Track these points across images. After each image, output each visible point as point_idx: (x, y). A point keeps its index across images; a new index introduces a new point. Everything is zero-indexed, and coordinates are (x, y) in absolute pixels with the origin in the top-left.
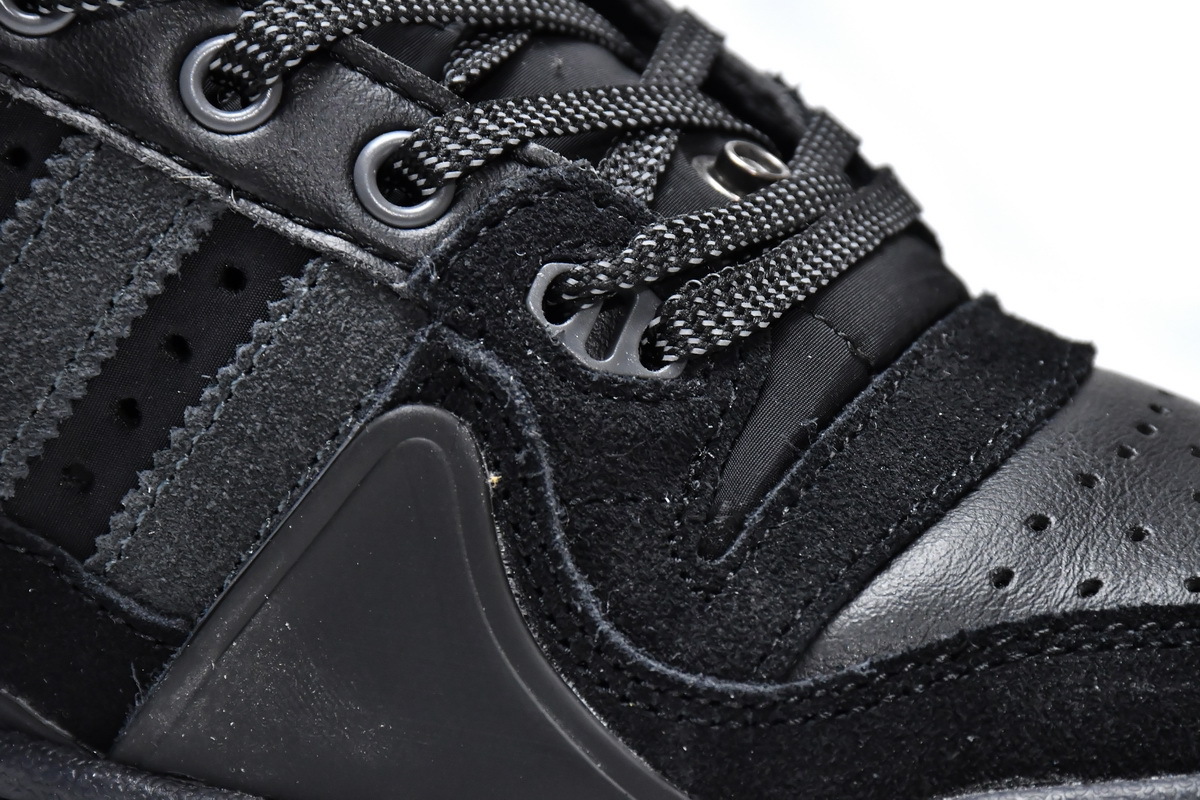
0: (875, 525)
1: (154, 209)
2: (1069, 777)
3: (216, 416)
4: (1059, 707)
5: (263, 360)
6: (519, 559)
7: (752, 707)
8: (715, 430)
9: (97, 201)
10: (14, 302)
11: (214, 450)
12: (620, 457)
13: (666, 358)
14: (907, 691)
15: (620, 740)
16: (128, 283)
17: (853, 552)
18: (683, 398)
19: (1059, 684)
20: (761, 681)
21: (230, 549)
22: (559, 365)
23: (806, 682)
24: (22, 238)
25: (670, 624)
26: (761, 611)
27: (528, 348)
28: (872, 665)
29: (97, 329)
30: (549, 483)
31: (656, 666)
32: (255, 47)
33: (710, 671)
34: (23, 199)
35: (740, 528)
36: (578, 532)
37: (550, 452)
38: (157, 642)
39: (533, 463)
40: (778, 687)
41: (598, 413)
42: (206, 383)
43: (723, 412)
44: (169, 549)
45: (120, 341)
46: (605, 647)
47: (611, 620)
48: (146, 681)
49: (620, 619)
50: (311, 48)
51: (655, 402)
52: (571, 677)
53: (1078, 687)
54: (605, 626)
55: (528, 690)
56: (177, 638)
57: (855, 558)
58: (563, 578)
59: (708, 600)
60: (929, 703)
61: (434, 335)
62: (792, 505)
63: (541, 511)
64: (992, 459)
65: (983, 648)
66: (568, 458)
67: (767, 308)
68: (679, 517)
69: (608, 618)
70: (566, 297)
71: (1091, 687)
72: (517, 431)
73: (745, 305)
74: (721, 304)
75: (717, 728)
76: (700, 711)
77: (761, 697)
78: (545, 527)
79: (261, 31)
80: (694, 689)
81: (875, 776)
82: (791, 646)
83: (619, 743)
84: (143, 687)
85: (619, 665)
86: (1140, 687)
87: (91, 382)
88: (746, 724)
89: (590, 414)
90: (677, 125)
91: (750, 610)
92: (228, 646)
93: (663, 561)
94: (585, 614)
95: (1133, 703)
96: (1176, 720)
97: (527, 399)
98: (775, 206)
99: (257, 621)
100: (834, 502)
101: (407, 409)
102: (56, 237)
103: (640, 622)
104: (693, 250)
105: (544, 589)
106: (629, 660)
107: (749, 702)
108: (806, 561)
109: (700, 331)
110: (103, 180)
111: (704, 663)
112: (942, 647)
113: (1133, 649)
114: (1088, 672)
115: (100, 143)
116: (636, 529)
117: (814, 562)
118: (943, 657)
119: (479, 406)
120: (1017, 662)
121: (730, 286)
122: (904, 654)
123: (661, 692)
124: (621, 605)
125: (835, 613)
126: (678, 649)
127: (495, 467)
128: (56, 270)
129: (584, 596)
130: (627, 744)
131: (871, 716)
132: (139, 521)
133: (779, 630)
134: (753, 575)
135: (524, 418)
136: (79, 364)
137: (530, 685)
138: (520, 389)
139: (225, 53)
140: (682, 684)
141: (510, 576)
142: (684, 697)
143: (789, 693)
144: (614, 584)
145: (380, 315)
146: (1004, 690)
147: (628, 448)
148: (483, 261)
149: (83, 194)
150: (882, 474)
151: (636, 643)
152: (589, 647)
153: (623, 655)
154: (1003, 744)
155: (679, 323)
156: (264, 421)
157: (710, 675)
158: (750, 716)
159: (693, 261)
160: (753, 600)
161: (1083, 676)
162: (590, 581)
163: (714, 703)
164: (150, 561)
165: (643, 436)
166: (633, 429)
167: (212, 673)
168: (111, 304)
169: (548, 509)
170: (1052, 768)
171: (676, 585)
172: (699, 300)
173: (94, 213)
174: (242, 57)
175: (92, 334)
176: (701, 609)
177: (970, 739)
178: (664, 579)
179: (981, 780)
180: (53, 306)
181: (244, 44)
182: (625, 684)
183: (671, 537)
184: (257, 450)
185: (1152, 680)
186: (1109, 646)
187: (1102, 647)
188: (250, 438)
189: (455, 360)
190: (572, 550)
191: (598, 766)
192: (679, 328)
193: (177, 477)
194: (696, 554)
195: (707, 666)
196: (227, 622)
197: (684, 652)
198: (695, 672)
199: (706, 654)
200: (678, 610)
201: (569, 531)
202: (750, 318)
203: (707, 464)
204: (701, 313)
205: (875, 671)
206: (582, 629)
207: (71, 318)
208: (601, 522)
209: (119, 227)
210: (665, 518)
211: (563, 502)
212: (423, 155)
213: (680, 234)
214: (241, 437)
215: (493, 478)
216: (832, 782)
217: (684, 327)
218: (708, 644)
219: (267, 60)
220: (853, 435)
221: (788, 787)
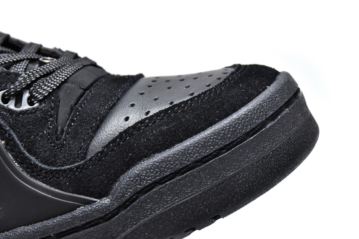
0: (94, 119)
2: (156, 154)
4: (148, 139)
6: (16, 157)
7: (79, 168)
8: (51, 114)
12: (31, 127)
13: (35, 102)
14: (113, 150)
15: (53, 188)
17: (91, 127)
18: (41, 109)
19: (146, 135)
20: (79, 162)
22: (10, 112)
23: (89, 157)
25: (55, 158)
26: (74, 147)
27: (1, 111)
28: (102, 148)
30: (16, 139)
31: (54, 168)
33: (67, 164)
35: (63, 131)
36: (27, 147)
37: (14, 132)
39: (10, 135)
40: (83, 161)
41: (22, 120)
43: (52, 109)
46: (42, 169)
47: (41, 163)
49: (43, 162)
51: (35, 112)
52: (37, 179)
53: (150, 134)
54: (40, 164)
55: (28, 186)
57: (91, 128)
58: (27, 158)
59: (61, 150)
60: (118, 151)
62: (74, 123)
63: (16, 145)
64: (118, 97)
65: (126, 134)
66: (19, 132)
67: (55, 84)
68: (49, 135)
69: (41, 162)
70: (6, 97)
71: (153, 132)
72: (4, 130)
73: (49, 85)
74: (43, 86)
75: (73, 176)
76: (68, 174)
77: (80, 165)
78: (19, 148)
80: (64, 169)
81: (112, 172)
82: (83, 152)
83: (53, 189)
85: (46, 171)
86: (164, 128)
88: (79, 172)
89: (20, 120)
90: (27, 59)
91: (71, 148)
93: (48, 145)
94: (34, 164)
95: (164, 132)
96: (175, 132)
97: (4, 122)
98: (53, 65)
100: (83, 118)
103: (48, 161)
104: (32, 77)
105: (24, 162)
106: (48, 169)
107: (78, 167)
108: (80, 132)
109: (40, 93)
111: (65, 163)
112: (117, 138)
113: (160, 121)
114: (151, 130)
116: (40, 141)
117: (82, 132)
118: (118, 140)
121: (44, 82)
122: (109, 143)
123: (58, 174)
124: (42, 159)
126: (59, 163)
127: (3, 140)
129: (33, 160)
130: (55, 188)
131: (106, 159)
133: (79, 149)
134: (69, 140)
135: (5, 126)
137: (28, 184)
138: (2, 120)
140: (61, 169)
141: (15, 162)
142: (63, 172)
143: (86, 162)
144: (39, 155)
146: (134, 141)
147: (31, 124)
150: (93, 109)
151: (49, 166)
152: (38, 171)
153: (46, 169)
154: (138, 153)
155: (35, 93)
157: (67, 165)
158: (79, 170)
159: (33, 79)
160: (71, 145)
161: (150, 131)
162: (34, 156)
163: (70, 171)
165: (34, 121)
166: (31, 120)
169: (18, 144)
170: (151, 154)
171: (53, 149)
172: (37, 87)
176: (60, 152)
177: (130, 155)
178: (50, 149)
179: (136, 163)
182: (49, 175)
183: (49, 140)
185: (166, 125)
186: (155, 122)
187: (153, 123)
190: (27, 151)
191: (50, 196)
192: (35, 95)
194: (55, 141)
195: (66, 164)
197: (60, 163)
198: (63, 166)
199: (65, 161)
200: (55, 155)
201: (25, 147)
202: (51, 87)
203: (52, 122)
204: (39, 90)
205: (103, 149)
206: (35, 168)
208: (31, 142)
210: (46, 136)
211: (21, 142)
213: (29, 75)
215: (3, 142)
216: (103, 177)
217: (36, 94)
218: (64, 159)
220: (84, 104)
221: (94, 182)
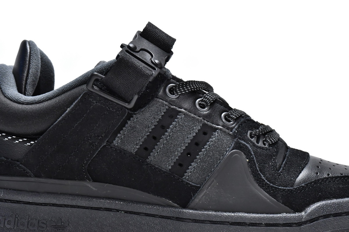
0: (298, 167)
1: (194, 123)
3: (204, 153)
4: (331, 189)
5: (212, 144)
6: (252, 172)
7: (289, 191)
8: (274, 154)
9: (185, 122)
10: (173, 138)
11: (205, 158)
12: (264, 157)
13: (266, 144)
14: (309, 188)
16: (190, 134)
18: (269, 150)
19: (330, 186)
20: (289, 187)
21: (207, 173)
22: (254, 145)
23: (295, 187)
24: (174, 128)
25: (275, 180)
26: (287, 178)
27: (249, 142)
29: (185, 141)
30: (256, 161)
31: (274, 186)
32: (206, 100)
34: (173, 122)
35: (281, 167)
38: (196, 189)
39: (253, 158)
40: (292, 188)
41: (260, 151)
42: (202, 149)
43: (275, 152)
44: (197, 174)
45: (189, 143)
46: (266, 184)
47: (266, 180)
48: (194, 195)
49: (268, 180)
50: (212, 102)
52: (262, 188)
56: (199, 187)
58: (259, 174)
59: (279, 177)
60: (313, 189)
61: (237, 140)
62: (287, 164)
63: (255, 165)
65: (318, 182)
66: (257, 157)
68: (272, 166)
70: (253, 135)
71: (334, 186)
72: (250, 153)
75: (284, 194)
76: (281, 192)
77: (290, 189)
78: (256, 167)
79: (207, 97)
80: (280, 189)
81: (308, 199)
82: (292, 182)
84: (194, 196)
85: (269, 186)
86: (341, 186)
87: (184, 150)
88: (288, 193)
92: (208, 188)
93: (272, 172)
94: (263, 179)
95: (340, 188)
96: (346, 190)
97: (251, 149)
99: (213, 183)
101: (234, 150)
102: (179, 127)
103: (271, 180)
105: (256, 176)
109: (270, 140)
110: (186, 119)
112: (313, 182)
114: (333, 184)
115: (185, 114)
117: (292, 171)
119: (244, 150)
120: (323, 183)
122: (308, 183)
123: (276, 189)
124: (267, 178)
125: (297, 178)
126: (277, 184)
127: (247, 159)
128: (179, 132)
129: (262, 177)
131: (305, 192)
132: (192, 171)
133: (290, 180)
134: (285, 173)
135: (251, 151)
136: (183, 147)
138: (250, 147)
139: (202, 101)
140: (278, 188)
141: (251, 174)
143: (294, 189)
144: (266, 175)
145: (228, 138)
146: (323, 187)
148: (242, 130)
149: (183, 121)
151: (271, 183)
152: (264, 184)
154: (324, 194)
155: (268, 139)
156: (213, 153)
162: (263, 174)
163: (284, 191)
164: (194, 176)
165: (266, 155)
167: (206, 192)
168: (188, 137)
171: (274, 175)
173: (185, 124)
174: (204, 101)
175: (185, 142)
177: (320, 194)
178: (272, 174)
180: (179, 138)
181: (205, 99)
182: (270, 189)
183: (272, 168)
184: (211, 158)
186: (335, 181)
188: (210, 156)
189: (240, 143)
190: (260, 170)
193: (198, 163)
194: (276, 171)
195: (281, 186)
196: (208, 184)
200: (275, 178)
201: (259, 168)
203: (274, 158)
205: (305, 185)
206: (263, 181)
207: (181, 140)
208: (262, 166)
209: (189, 126)
211: (258, 163)
212: (230, 115)
214: (209, 156)
215: (248, 160)
216: (302, 201)
218: (281, 183)
219: (208, 101)
221: (296, 202)
